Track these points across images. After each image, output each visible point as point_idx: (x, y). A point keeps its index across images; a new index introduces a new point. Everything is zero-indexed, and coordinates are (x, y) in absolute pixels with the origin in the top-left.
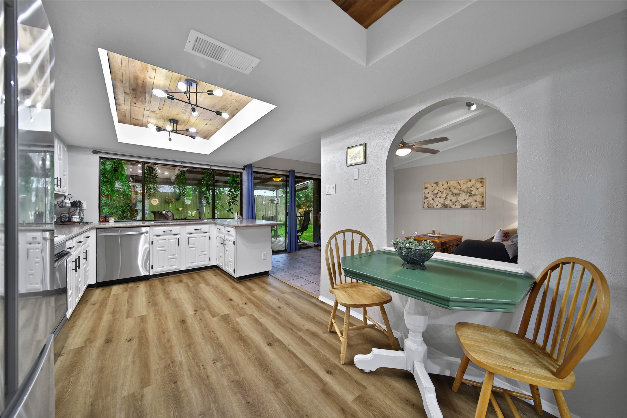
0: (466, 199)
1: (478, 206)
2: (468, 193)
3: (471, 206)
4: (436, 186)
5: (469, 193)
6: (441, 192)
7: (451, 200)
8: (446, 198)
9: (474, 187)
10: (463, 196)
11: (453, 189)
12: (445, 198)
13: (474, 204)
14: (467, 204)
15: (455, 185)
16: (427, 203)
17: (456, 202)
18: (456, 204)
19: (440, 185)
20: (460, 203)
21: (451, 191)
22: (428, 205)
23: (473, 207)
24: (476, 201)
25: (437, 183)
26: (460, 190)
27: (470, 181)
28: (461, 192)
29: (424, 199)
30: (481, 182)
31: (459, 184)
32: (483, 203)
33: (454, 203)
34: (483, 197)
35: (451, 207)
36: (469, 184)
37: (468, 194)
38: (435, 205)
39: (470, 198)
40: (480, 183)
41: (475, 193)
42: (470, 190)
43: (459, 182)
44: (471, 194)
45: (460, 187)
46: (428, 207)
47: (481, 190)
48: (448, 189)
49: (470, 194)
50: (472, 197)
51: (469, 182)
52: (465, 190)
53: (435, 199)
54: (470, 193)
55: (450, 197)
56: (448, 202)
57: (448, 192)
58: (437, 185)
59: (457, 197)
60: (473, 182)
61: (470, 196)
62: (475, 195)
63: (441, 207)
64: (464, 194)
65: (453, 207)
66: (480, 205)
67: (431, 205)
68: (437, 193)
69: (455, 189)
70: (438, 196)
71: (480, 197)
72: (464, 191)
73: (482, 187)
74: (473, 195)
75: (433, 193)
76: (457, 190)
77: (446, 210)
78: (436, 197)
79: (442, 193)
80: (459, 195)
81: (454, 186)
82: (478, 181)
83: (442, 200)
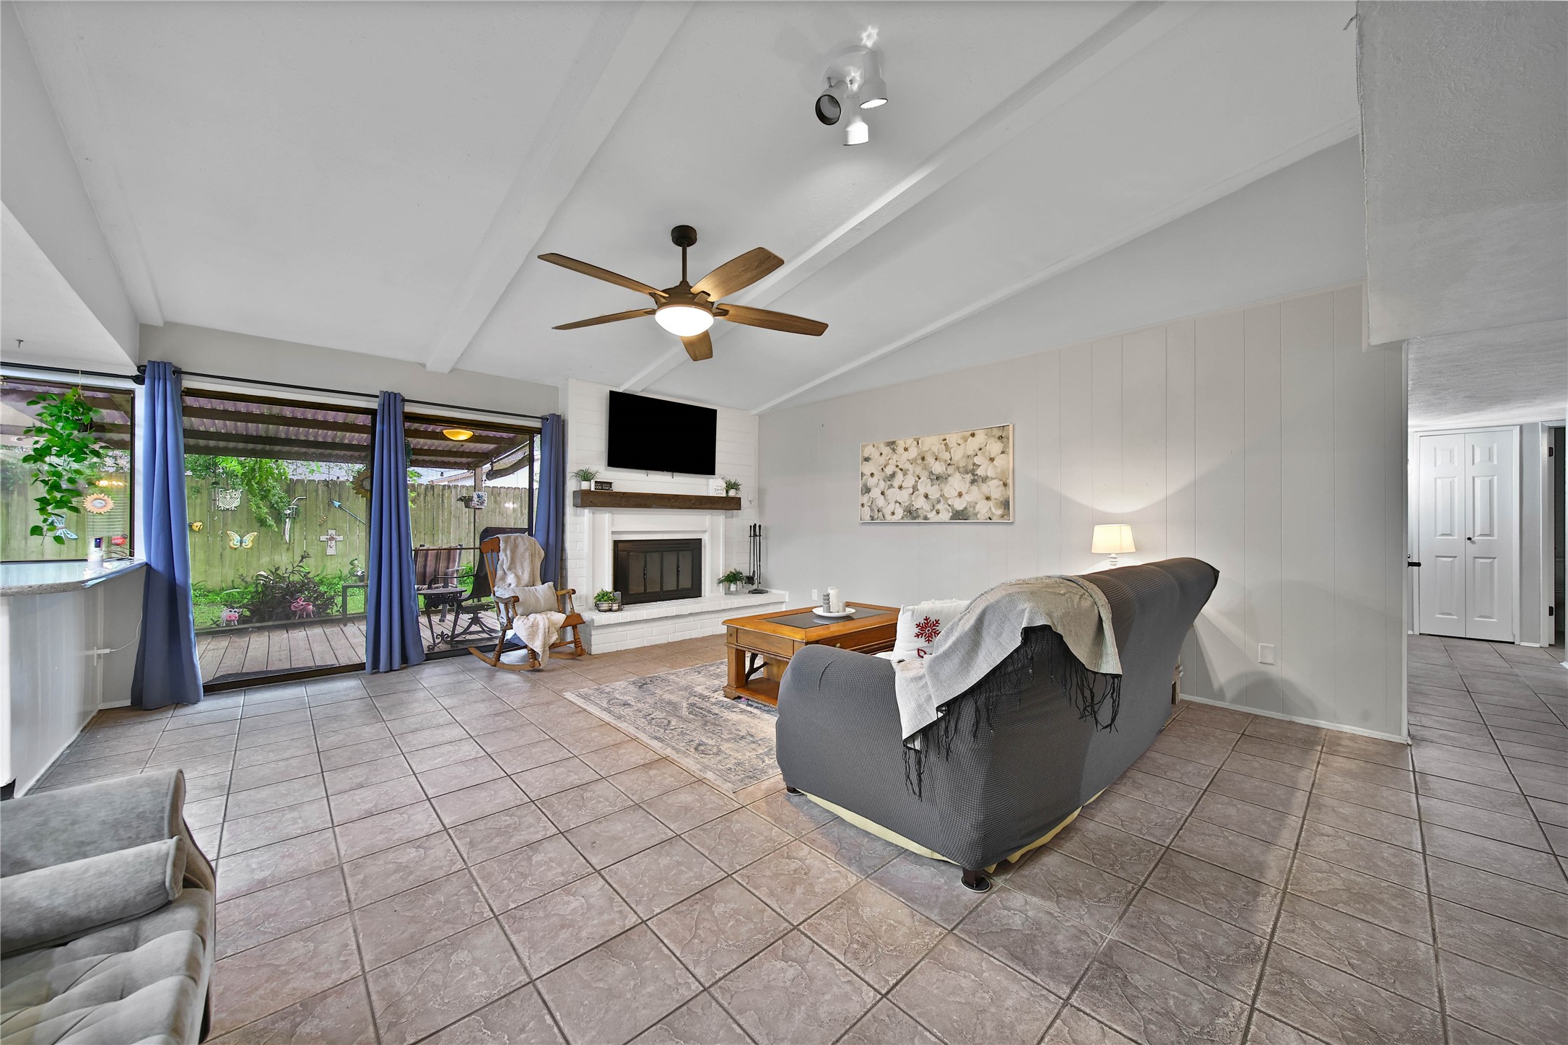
0: (964, 493)
1: (993, 514)
2: (968, 473)
3: (976, 514)
4: (891, 451)
5: (970, 475)
6: (901, 470)
7: (926, 496)
8: (915, 488)
9: (983, 453)
10: (957, 482)
11: (930, 460)
12: (911, 491)
13: (983, 509)
14: (966, 508)
15: (935, 449)
16: (870, 504)
17: (939, 502)
18: (938, 507)
19: (900, 450)
20: (949, 506)
21: (925, 469)
22: (872, 510)
23: (981, 518)
24: (988, 498)
25: (892, 444)
26: (949, 465)
27: (973, 435)
28: (950, 470)
29: (863, 494)
30: (1000, 438)
31: (946, 445)
32: (1006, 504)
33: (934, 506)
34: (1005, 485)
35: (926, 518)
36: (973, 445)
37: (969, 477)
38: (887, 511)
39: (974, 488)
40: (996, 440)
41: (987, 471)
42: (974, 464)
43: (945, 440)
44: (976, 477)
45: (947, 456)
46: (872, 518)
47: (1000, 461)
48: (920, 461)
49: (974, 475)
50: (978, 486)
51: (971, 438)
52: (962, 464)
53: (888, 493)
54: (973, 472)
55: (925, 486)
56: (920, 503)
57: (918, 470)
58: (894, 450)
59: (942, 485)
60: (981, 437)
61: (973, 482)
62: (985, 479)
63: (902, 518)
64: (957, 475)
65: (932, 515)
66: (1000, 512)
67: (878, 511)
68: (893, 475)
69: (937, 462)
70: (896, 483)
71: (998, 486)
72: (958, 468)
73: (1003, 452)
74: (980, 479)
75: (883, 474)
76: (942, 463)
77: (915, 528)
78: (891, 486)
79: (904, 475)
80: (946, 479)
81: (934, 453)
82: (994, 436)
83: (904, 496)
